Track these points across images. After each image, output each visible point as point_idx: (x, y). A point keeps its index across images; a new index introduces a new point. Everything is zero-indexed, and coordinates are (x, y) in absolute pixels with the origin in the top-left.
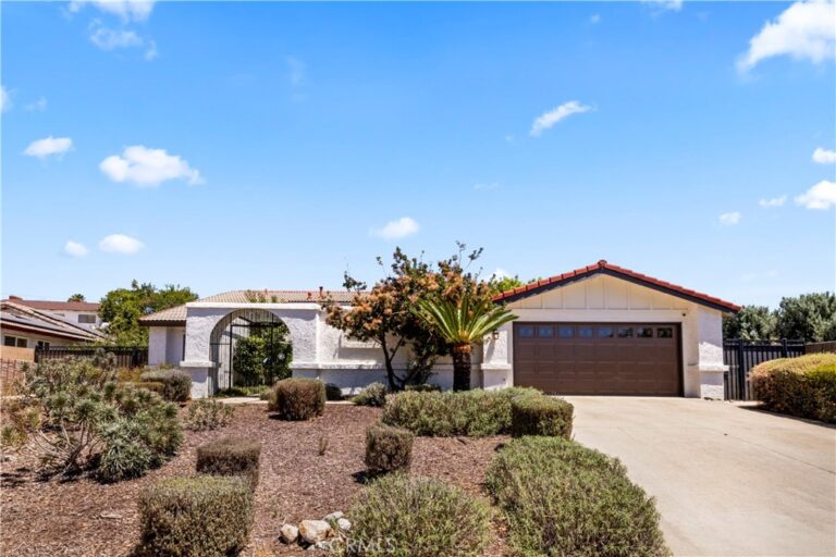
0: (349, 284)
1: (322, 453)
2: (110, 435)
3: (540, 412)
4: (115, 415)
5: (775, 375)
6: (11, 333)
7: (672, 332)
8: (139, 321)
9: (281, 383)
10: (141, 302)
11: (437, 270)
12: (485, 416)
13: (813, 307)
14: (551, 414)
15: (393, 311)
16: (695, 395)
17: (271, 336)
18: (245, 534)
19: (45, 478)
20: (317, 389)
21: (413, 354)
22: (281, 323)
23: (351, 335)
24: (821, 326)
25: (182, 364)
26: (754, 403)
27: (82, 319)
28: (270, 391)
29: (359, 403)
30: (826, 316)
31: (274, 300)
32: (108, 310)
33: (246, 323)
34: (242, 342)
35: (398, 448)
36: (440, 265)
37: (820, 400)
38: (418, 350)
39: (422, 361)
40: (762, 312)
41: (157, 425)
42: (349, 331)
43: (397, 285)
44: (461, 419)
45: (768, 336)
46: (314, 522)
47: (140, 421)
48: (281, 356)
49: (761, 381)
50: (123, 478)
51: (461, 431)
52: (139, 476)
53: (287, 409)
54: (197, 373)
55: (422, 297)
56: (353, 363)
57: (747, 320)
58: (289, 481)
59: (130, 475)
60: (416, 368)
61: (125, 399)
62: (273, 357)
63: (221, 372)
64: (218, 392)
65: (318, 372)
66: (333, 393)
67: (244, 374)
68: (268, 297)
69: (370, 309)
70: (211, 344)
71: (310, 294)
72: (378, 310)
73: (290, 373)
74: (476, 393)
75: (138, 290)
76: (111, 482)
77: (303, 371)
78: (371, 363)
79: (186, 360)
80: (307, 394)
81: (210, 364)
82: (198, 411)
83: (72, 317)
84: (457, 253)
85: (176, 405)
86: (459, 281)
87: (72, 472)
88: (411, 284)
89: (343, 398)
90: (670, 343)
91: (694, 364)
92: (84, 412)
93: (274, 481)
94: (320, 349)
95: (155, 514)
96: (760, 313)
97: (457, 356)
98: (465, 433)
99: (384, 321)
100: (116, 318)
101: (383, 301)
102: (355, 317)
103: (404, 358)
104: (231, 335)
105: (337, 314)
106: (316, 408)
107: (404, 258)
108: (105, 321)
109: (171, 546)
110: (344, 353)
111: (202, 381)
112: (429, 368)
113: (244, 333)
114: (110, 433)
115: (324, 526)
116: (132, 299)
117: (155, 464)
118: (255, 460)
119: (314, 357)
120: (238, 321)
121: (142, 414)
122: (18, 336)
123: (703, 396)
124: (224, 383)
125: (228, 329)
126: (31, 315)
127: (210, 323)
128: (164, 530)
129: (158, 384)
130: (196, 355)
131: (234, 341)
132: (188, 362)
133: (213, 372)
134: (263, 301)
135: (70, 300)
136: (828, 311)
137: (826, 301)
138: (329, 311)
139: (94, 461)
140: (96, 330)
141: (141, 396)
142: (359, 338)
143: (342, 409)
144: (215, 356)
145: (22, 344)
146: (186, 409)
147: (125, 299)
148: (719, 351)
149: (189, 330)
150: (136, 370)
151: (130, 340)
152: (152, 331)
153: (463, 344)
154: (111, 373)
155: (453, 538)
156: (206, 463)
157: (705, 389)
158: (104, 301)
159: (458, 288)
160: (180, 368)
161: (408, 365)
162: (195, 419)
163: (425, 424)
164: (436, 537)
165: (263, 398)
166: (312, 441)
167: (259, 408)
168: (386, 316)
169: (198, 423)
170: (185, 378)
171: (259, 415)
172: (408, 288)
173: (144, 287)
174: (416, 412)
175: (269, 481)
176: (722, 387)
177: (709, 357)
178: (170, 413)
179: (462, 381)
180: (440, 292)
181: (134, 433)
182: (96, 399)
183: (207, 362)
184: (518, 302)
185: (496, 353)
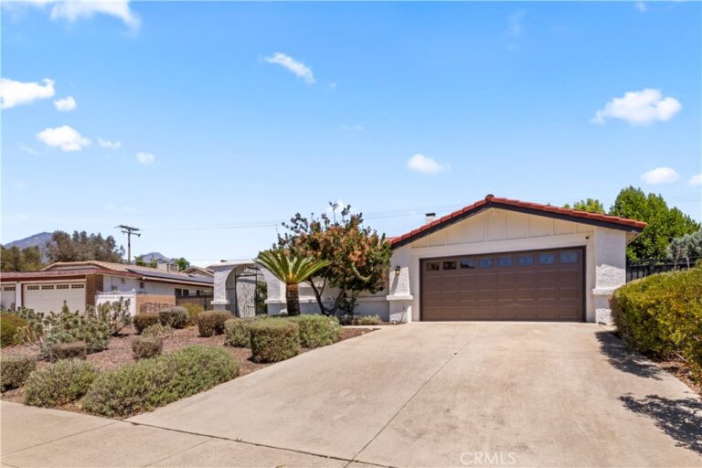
6: (178, 287)
16: (592, 320)
25: (212, 302)
65: (282, 305)
70: (226, 289)
91: (593, 288)
94: (283, 290)
119: (279, 295)
123: (597, 320)
127: (224, 276)
130: (219, 297)
132: (216, 300)
148: (620, 274)
149: (216, 280)
157: (599, 314)
177: (606, 280)
183: (225, 301)
184: (416, 243)
185: (399, 286)
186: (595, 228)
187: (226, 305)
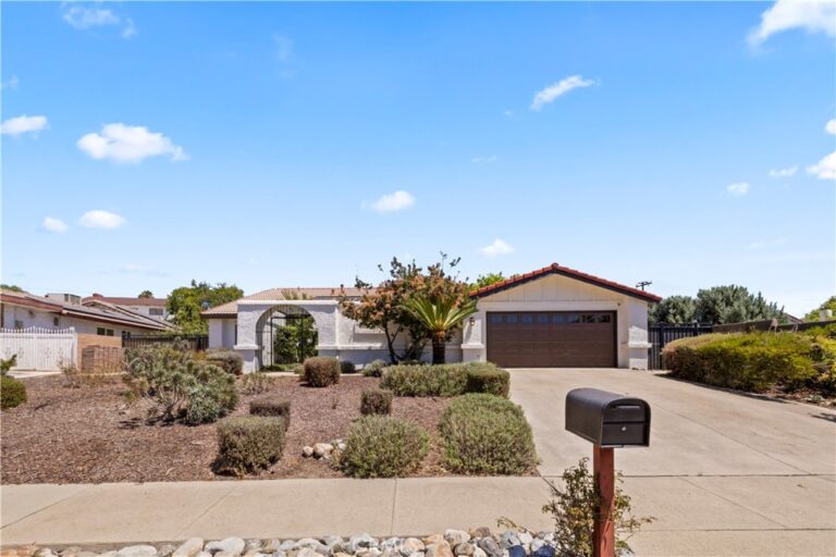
0: (359, 285)
1: (334, 408)
2: (193, 395)
3: (484, 378)
4: (195, 381)
5: (679, 350)
6: (102, 325)
7: (610, 318)
8: (201, 315)
9: (308, 360)
10: (199, 298)
11: (426, 273)
12: (452, 382)
13: (720, 298)
14: (492, 379)
15: (392, 305)
16: (625, 366)
17: (301, 325)
18: (281, 450)
19: (151, 423)
20: (334, 364)
21: (410, 338)
22: (308, 316)
23: (361, 324)
24: (724, 311)
25: (235, 347)
26: (665, 372)
27: (152, 312)
28: (301, 367)
29: (367, 375)
30: (729, 303)
31: (305, 297)
32: (173, 304)
33: (283, 315)
34: (280, 330)
35: (381, 402)
36: (429, 269)
37: (706, 368)
38: (413, 334)
39: (415, 343)
40: (686, 301)
41: (223, 389)
42: (360, 321)
43: (394, 286)
44: (435, 384)
45: (690, 320)
46: (324, 445)
47: (211, 386)
48: (309, 341)
49: (670, 355)
50: (202, 423)
51: (434, 393)
52: (212, 422)
53: (312, 379)
54: (247, 353)
55: (412, 296)
56: (364, 345)
57: (674, 307)
58: (310, 424)
59: (207, 420)
60: (411, 348)
61: (200, 372)
62: (303, 341)
63: (264, 353)
64: (263, 369)
65: (338, 352)
66: (348, 368)
67: (282, 354)
68: (300, 295)
69: (374, 305)
70: (257, 332)
71: (333, 291)
72: (380, 306)
73: (316, 354)
74: (447, 366)
75: (197, 288)
76: (195, 425)
77: (326, 352)
78: (377, 345)
79: (239, 345)
80: (326, 369)
81: (256, 347)
82: (249, 381)
83: (144, 310)
84: (440, 261)
85: (235, 377)
86: (441, 283)
87: (169, 421)
88: (404, 286)
89: (355, 372)
90: (608, 326)
91: (625, 342)
92: (176, 380)
93: (301, 425)
94: (338, 335)
95: (227, 436)
96: (684, 302)
97: (435, 340)
98: (438, 394)
99: (386, 313)
100: (180, 311)
101: (384, 298)
102: (364, 310)
103: (403, 341)
104: (271, 325)
105: (350, 308)
106: (334, 378)
107: (400, 265)
108: (172, 313)
109: (237, 455)
110: (357, 338)
111: (251, 360)
112: (422, 348)
113: (282, 323)
114: (194, 394)
115: (329, 447)
116: (192, 295)
117: (222, 415)
118: (287, 410)
119: (334, 341)
120: (276, 314)
121: (213, 382)
122: (107, 327)
123: (631, 367)
124: (267, 361)
125: (269, 320)
126: (114, 310)
127: (256, 316)
128: (233, 446)
129: (220, 362)
130: (246, 341)
131: (274, 329)
132: (240, 345)
133: (258, 353)
134: (295, 298)
135: (140, 296)
136: (731, 299)
137: (731, 293)
138: (345, 306)
139: (183, 413)
140: (164, 321)
141: (211, 369)
142: (368, 326)
143: (353, 379)
144: (259, 341)
145: (110, 333)
146: (240, 380)
147: (186, 296)
148: (645, 333)
149: (240, 322)
150: (202, 352)
151: (194, 329)
152: (211, 322)
153: (439, 330)
154: (187, 355)
155: (403, 449)
156: (256, 410)
157: (633, 362)
158: (170, 298)
159: (440, 288)
160: (234, 350)
161: (406, 346)
162: (247, 386)
163: (408, 388)
164: (392, 448)
165: (296, 372)
166: (328, 400)
167: (292, 379)
168: (386, 310)
169: (248, 389)
170: (239, 358)
171: (293, 384)
172: (402, 289)
173: (201, 285)
174: (403, 380)
175: (297, 424)
176: (646, 360)
177: (636, 337)
178: (230, 381)
179: (439, 357)
180: (428, 290)
181: (208, 394)
182: (182, 371)
183: (254, 346)
184: (489, 297)
185: (472, 336)
186: (627, 298)
187: (256, 351)
